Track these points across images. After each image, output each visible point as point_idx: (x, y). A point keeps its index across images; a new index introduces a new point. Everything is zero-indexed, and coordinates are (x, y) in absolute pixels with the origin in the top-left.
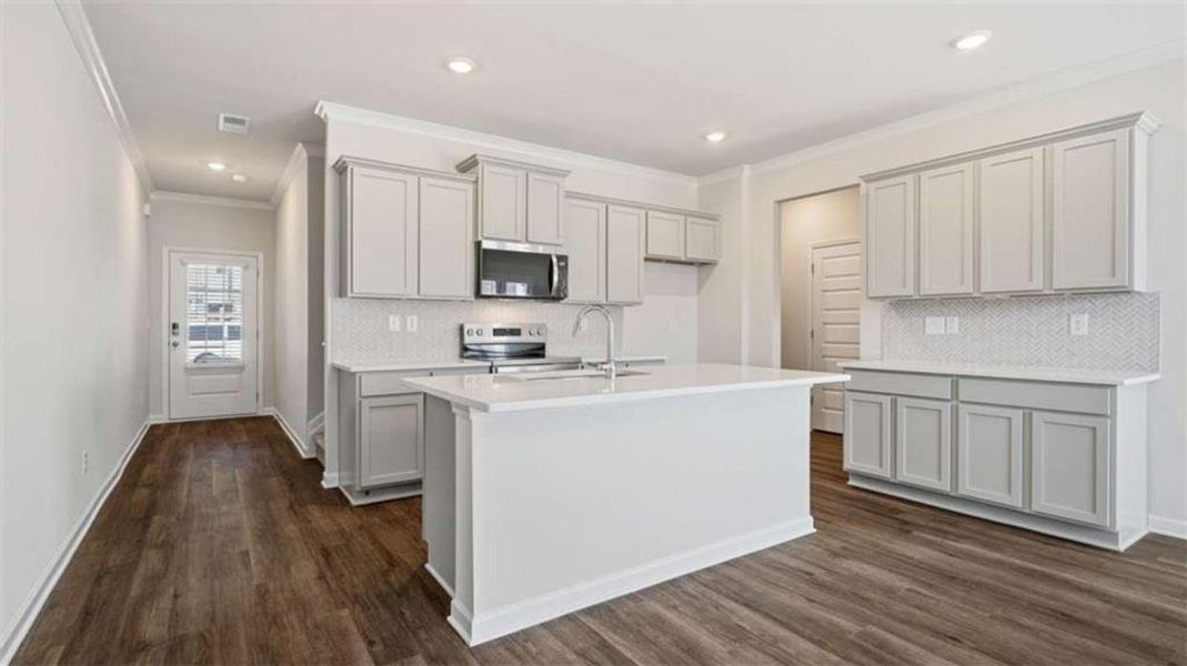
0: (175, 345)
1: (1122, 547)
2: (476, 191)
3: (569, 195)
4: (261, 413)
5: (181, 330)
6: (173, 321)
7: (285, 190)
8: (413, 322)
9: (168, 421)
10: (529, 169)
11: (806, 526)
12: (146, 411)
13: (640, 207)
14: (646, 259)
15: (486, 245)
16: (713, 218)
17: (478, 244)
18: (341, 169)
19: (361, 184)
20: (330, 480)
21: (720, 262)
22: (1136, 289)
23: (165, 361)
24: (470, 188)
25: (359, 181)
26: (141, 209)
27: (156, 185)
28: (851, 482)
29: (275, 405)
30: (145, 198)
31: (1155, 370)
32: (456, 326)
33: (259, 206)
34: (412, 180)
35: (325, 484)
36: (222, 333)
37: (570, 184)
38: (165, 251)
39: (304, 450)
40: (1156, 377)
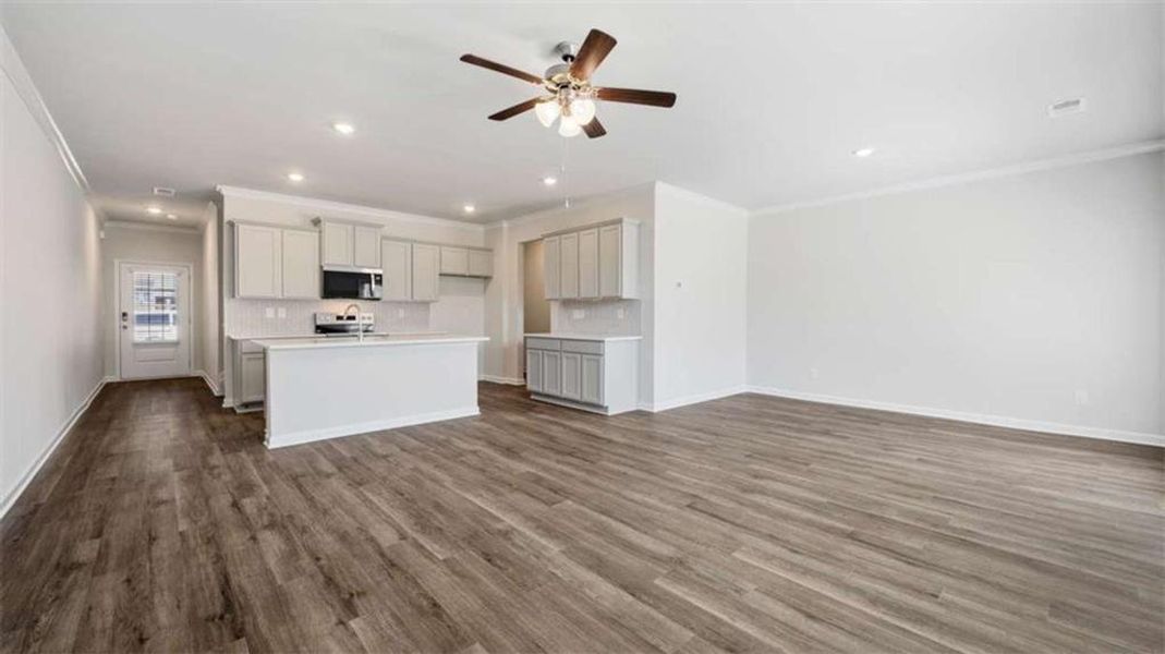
0: (125, 327)
1: (610, 413)
2: (320, 237)
3: (384, 238)
4: (193, 375)
5: (129, 317)
6: (123, 311)
7: (206, 224)
8: (282, 313)
9: (118, 380)
10: (355, 224)
11: (475, 411)
12: (103, 373)
13: (435, 244)
14: (441, 275)
15: (326, 268)
16: (490, 250)
17: (321, 267)
18: (232, 224)
19: (243, 232)
20: (228, 403)
21: (495, 276)
22: (625, 296)
23: (117, 338)
24: (316, 235)
25: (242, 230)
26: (98, 236)
27: (108, 219)
28: (532, 397)
29: (203, 369)
30: (101, 226)
31: (639, 335)
32: (311, 315)
33: (190, 232)
34: (277, 232)
35: (224, 406)
36: (168, 319)
37: (387, 231)
38: (116, 262)
39: (216, 392)
40: (640, 337)
